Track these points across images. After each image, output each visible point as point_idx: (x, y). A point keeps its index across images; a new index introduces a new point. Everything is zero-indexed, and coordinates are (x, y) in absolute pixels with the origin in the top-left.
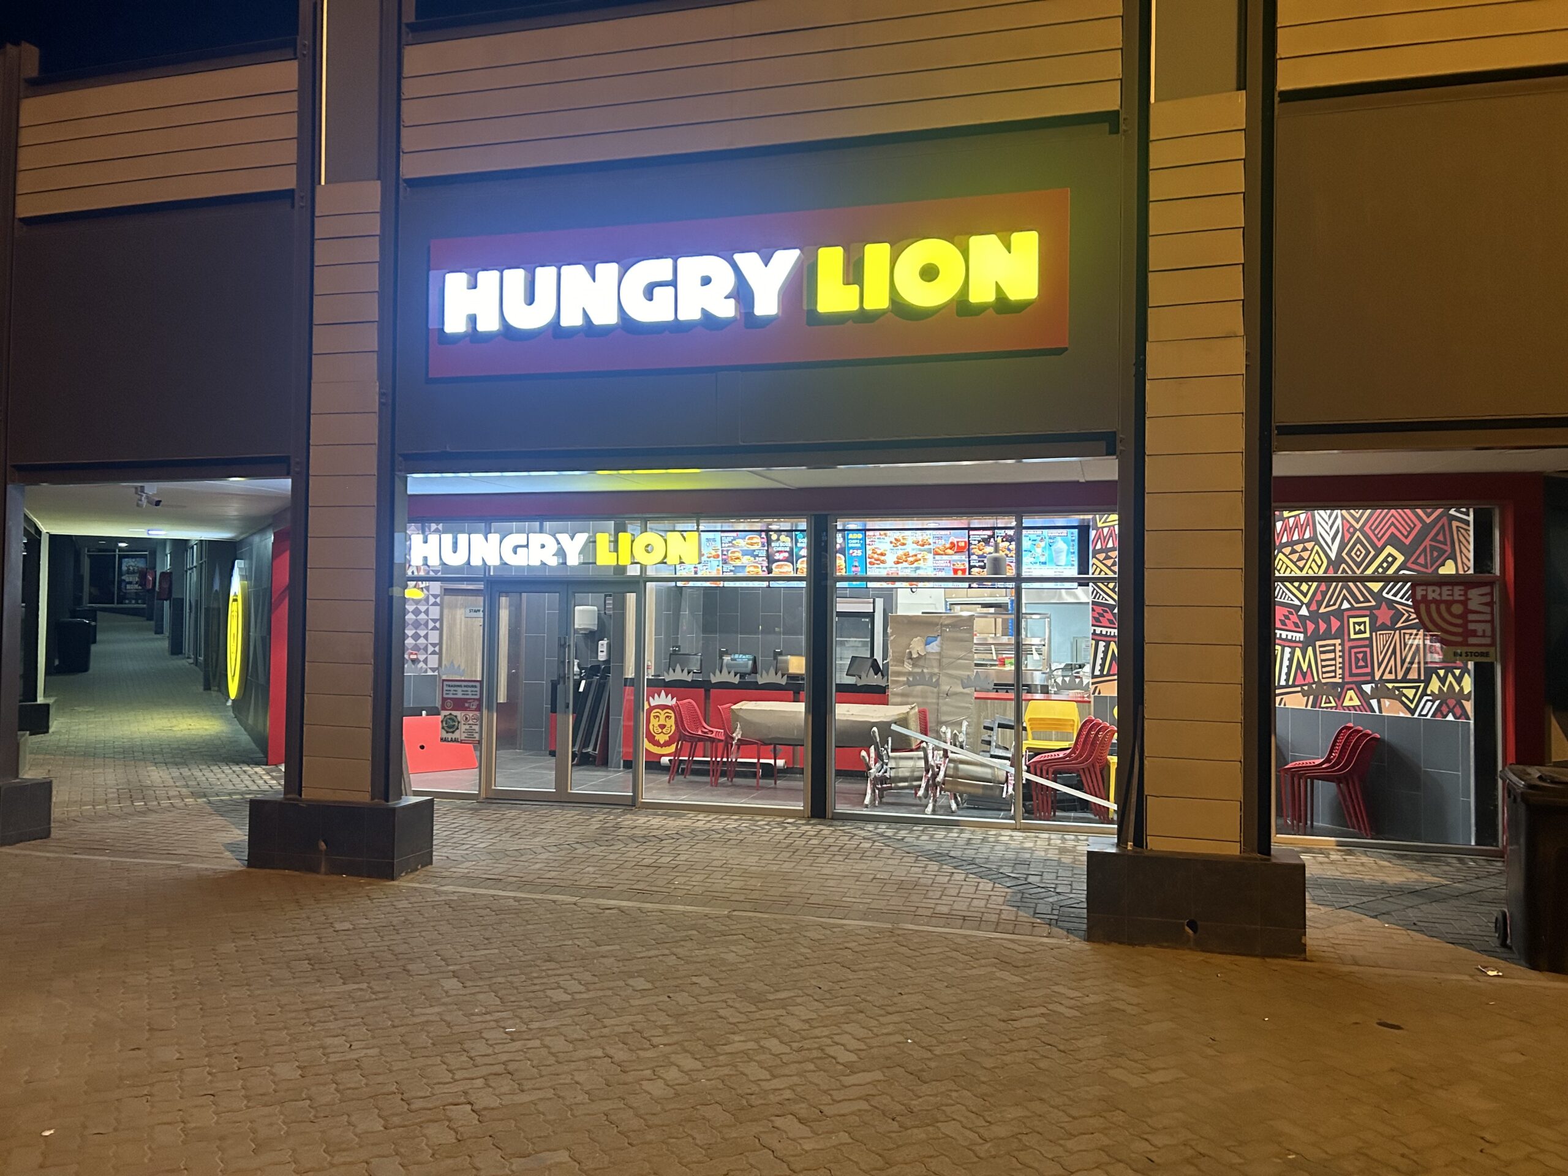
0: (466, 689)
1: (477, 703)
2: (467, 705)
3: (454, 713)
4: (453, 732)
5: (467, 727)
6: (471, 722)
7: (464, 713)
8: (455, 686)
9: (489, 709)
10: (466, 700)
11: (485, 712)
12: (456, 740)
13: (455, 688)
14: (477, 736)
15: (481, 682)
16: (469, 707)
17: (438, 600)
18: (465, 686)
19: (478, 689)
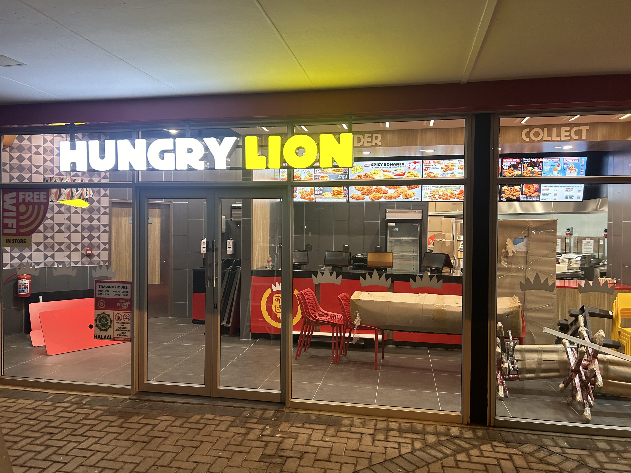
0: (118, 290)
1: (128, 303)
2: (118, 305)
3: (107, 312)
4: (106, 330)
5: (119, 325)
6: (123, 321)
7: (116, 312)
8: (107, 287)
9: (140, 308)
10: (118, 300)
11: (136, 312)
12: (109, 338)
13: (108, 289)
14: (129, 334)
15: (132, 283)
16: (121, 307)
17: (107, 210)
18: (116, 287)
19: (129, 290)
